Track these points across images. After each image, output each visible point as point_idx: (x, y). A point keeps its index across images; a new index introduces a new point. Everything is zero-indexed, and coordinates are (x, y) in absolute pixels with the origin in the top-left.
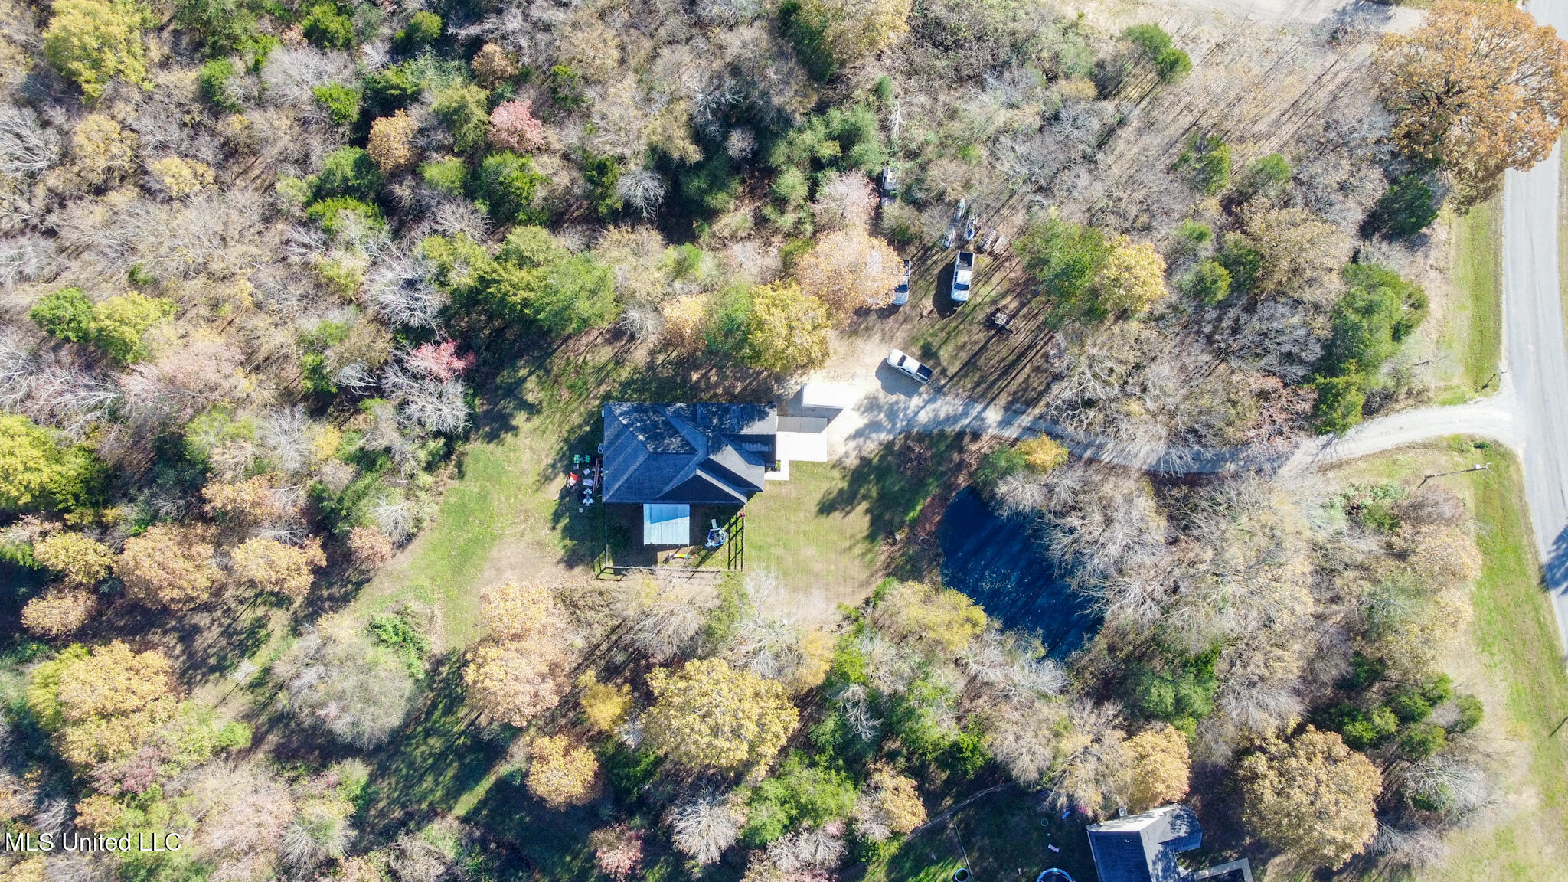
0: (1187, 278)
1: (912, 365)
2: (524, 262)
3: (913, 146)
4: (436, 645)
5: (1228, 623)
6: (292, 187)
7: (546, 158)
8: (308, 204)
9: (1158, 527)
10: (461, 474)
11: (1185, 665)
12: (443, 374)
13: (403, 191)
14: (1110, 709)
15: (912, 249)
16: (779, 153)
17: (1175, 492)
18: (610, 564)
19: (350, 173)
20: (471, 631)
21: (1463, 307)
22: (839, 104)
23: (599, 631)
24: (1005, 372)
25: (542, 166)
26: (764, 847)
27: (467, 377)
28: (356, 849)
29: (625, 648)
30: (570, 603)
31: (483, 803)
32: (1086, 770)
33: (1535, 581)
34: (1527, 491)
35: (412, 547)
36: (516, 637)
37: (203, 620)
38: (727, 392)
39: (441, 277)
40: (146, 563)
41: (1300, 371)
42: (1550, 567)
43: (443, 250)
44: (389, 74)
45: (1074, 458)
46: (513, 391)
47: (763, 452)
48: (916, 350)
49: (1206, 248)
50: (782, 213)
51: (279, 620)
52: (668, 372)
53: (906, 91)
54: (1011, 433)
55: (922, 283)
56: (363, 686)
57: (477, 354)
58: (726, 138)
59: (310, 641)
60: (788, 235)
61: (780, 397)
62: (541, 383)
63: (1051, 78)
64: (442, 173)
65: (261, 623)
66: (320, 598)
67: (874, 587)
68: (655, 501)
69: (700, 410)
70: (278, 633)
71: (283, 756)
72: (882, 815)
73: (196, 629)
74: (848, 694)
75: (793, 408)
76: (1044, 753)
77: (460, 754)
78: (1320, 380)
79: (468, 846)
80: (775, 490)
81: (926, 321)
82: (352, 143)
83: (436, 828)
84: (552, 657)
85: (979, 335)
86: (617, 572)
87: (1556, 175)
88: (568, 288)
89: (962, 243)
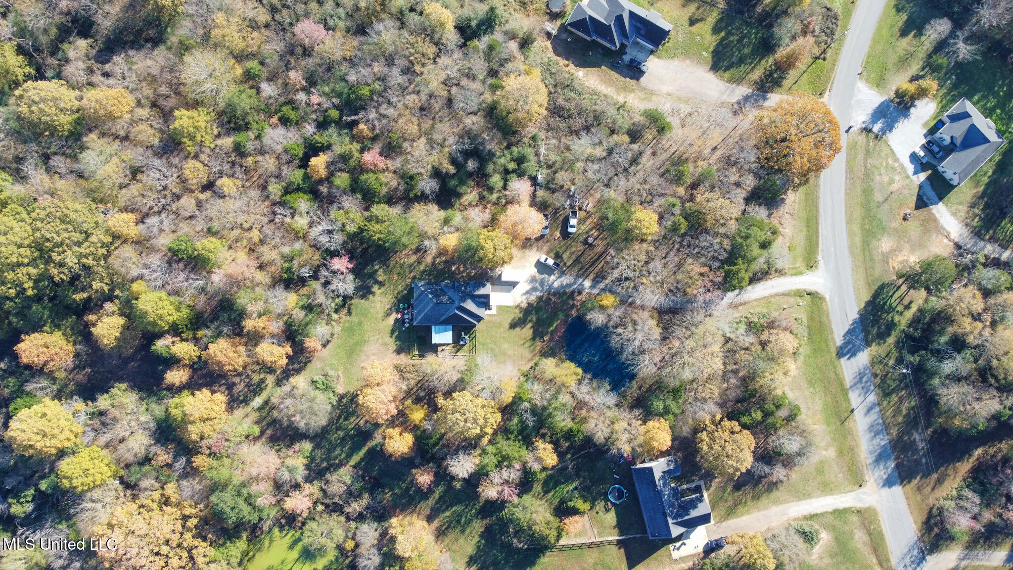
0: (668, 223)
1: (551, 262)
2: (379, 221)
3: (550, 163)
4: (341, 390)
5: (687, 375)
6: (275, 189)
7: (386, 173)
8: (282, 196)
9: (657, 333)
10: (349, 313)
11: (669, 392)
12: (345, 271)
13: (324, 189)
14: (637, 412)
15: (550, 209)
16: (490, 167)
17: (667, 317)
18: (417, 353)
19: (301, 182)
20: (355, 383)
21: (802, 231)
22: (516, 144)
23: (413, 382)
24: (593, 264)
25: (386, 177)
26: (487, 475)
27: (354, 271)
28: (308, 480)
29: (425, 390)
30: (399, 370)
31: (362, 460)
32: (625, 437)
33: (834, 354)
34: (830, 314)
35: (329, 346)
36: (378, 384)
37: (237, 380)
38: (468, 274)
39: (343, 229)
40: (219, 354)
41: (717, 264)
42: (841, 348)
43: (343, 216)
44: (317, 137)
45: (622, 302)
46: (372, 275)
47: (484, 302)
48: (552, 255)
49: (677, 211)
50: (492, 193)
51: (270, 379)
52: (442, 266)
53: (547, 138)
54: (595, 291)
55: (555, 225)
56: (311, 408)
57: (357, 260)
58: (466, 163)
59: (286, 388)
60: (494, 204)
61: (491, 277)
62: (384, 272)
63: (613, 132)
64: (342, 182)
65: (262, 381)
66: (289, 370)
67: (534, 361)
68: (436, 324)
69: (456, 284)
70: (270, 386)
71: (274, 440)
72: (538, 459)
73: (234, 384)
74: (523, 407)
75: (497, 282)
76: (607, 431)
77: (352, 438)
78: (726, 267)
79: (355, 478)
80: (491, 319)
81: (557, 242)
82: (300, 167)
83: (342, 471)
84: (394, 394)
85: (581, 248)
86: (420, 356)
87: (844, 170)
88: (398, 233)
89: (572, 207)
